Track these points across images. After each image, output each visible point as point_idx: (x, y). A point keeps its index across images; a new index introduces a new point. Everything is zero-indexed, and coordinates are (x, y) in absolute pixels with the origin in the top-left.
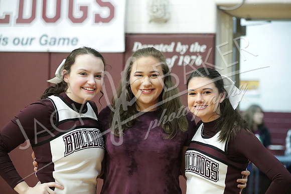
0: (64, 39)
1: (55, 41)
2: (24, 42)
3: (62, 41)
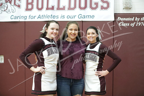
0: (88, 16)
1: (85, 17)
2: (72, 17)
3: (88, 17)
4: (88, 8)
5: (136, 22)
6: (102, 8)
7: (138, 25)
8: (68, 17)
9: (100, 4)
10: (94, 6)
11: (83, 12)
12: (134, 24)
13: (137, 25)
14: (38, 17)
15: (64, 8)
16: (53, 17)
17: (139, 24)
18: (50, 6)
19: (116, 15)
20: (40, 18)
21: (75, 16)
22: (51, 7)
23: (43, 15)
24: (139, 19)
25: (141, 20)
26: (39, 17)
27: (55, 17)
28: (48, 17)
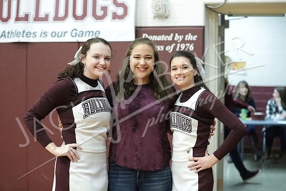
1: (83, 34)
2: (60, 35)
3: (88, 33)
4: (89, 17)
5: (176, 42)
6: (115, 16)
7: (180, 48)
8: (54, 34)
9: (112, 8)
10: (99, 13)
11: (79, 25)
12: (173, 46)
13: (178, 49)
14: (2, 36)
15: (46, 19)
16: (27, 34)
17: (181, 46)
18: (21, 15)
19: (140, 29)
20: (4, 37)
21: (65, 33)
22: (24, 16)
23: (10, 32)
24: (183, 36)
25: (186, 39)
26: (4, 34)
27: (31, 34)
28: (18, 36)
